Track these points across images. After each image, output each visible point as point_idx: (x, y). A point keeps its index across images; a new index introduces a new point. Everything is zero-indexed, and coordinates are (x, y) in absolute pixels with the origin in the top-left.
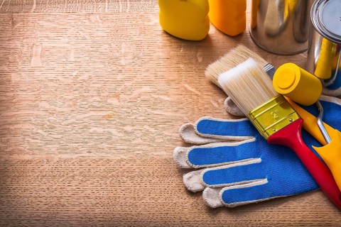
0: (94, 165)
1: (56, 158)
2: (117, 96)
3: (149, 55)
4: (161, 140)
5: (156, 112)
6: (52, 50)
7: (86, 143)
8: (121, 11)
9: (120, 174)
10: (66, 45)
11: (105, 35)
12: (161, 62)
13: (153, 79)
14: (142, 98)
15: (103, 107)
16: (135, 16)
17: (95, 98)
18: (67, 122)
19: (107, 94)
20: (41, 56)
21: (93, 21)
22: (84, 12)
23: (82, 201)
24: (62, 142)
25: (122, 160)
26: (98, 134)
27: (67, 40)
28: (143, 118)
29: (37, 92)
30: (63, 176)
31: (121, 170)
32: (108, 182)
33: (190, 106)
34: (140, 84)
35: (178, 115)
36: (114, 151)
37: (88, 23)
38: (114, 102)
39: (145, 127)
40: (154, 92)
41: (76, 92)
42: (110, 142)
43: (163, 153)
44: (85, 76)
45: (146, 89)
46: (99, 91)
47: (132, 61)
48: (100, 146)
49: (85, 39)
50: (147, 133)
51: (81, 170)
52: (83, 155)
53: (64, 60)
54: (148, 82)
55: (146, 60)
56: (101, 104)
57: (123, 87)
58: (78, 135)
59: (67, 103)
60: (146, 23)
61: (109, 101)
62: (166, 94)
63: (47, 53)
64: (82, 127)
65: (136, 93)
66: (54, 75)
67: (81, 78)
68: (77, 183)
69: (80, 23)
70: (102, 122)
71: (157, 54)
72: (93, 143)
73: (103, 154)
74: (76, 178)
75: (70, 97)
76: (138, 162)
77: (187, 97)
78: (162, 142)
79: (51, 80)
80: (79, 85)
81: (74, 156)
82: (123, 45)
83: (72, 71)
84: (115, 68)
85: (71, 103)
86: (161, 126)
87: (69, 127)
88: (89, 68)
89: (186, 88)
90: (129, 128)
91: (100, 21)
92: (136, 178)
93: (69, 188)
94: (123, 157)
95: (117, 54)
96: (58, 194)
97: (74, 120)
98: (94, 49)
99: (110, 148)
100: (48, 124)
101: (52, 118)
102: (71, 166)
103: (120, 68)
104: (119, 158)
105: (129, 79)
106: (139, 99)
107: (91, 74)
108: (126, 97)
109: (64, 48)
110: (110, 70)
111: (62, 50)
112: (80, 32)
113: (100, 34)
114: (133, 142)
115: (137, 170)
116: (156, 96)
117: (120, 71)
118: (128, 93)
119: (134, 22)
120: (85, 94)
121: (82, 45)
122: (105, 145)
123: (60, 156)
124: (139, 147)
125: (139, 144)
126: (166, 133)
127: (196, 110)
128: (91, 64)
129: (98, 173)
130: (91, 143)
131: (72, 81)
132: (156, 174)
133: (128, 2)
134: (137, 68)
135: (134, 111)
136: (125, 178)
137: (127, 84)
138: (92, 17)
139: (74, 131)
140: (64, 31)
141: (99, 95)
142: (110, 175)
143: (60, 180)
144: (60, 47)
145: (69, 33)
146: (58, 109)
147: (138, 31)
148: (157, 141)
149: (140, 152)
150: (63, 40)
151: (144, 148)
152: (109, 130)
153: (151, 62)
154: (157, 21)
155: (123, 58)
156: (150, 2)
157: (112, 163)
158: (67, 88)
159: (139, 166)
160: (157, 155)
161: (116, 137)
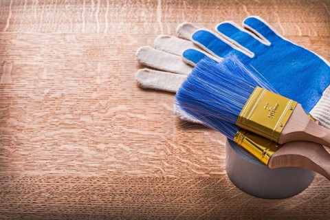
0: (63, 182)
1: (23, 174)
3: (126, 74)
4: (136, 159)
5: (131, 130)
6: (24, 68)
7: (56, 160)
8: (98, 32)
9: (90, 192)
10: (38, 63)
11: (81, 54)
13: (129, 98)
14: (118, 116)
15: (75, 124)
16: (113, 37)
17: (67, 116)
18: (35, 139)
19: (79, 112)
20: (12, 74)
21: (69, 41)
22: (59, 32)
24: (29, 159)
25: (93, 178)
26: (69, 152)
27: (40, 58)
28: (118, 136)
29: (5, 109)
30: (29, 192)
31: (92, 187)
32: (77, 199)
33: (168, 125)
34: (115, 103)
35: (155, 133)
36: (85, 169)
37: (63, 43)
38: (88, 120)
39: (120, 145)
40: (130, 111)
41: (47, 109)
42: (80, 159)
43: (139, 172)
44: (58, 94)
45: (122, 107)
46: (72, 109)
47: (108, 80)
48: (71, 163)
49: (59, 58)
50: (121, 151)
51: (49, 187)
52: (51, 172)
53: (36, 78)
54: (125, 101)
55: (123, 80)
56: (73, 122)
57: (97, 105)
58: (47, 152)
59: (38, 120)
61: (82, 119)
62: (144, 113)
63: (18, 71)
64: (51, 144)
65: (111, 111)
66: (24, 92)
67: (52, 96)
68: (43, 200)
69: (55, 42)
70: (73, 139)
72: (63, 160)
73: (73, 172)
74: (43, 194)
75: (39, 114)
76: (110, 180)
77: (165, 116)
78: (137, 161)
79: (21, 97)
80: (51, 102)
81: (41, 173)
82: (99, 65)
83: (44, 88)
84: (90, 87)
85: (41, 120)
86: (137, 144)
87: (38, 143)
88: (63, 86)
89: (164, 108)
90: (102, 146)
91: (76, 41)
92: (107, 196)
93: (34, 205)
94: (94, 174)
95: (93, 73)
96: (22, 211)
97: (43, 137)
98: (68, 68)
99: (81, 166)
100: (16, 140)
101: (20, 135)
102: (38, 183)
103: (95, 86)
104: (90, 176)
105: (104, 98)
106: (114, 118)
107: (64, 92)
108: (100, 114)
109: (36, 66)
110: (84, 88)
111: (34, 68)
112: (55, 51)
113: (75, 53)
114: (105, 160)
115: (109, 188)
116: (132, 115)
117: (95, 90)
118: (103, 111)
119: (112, 43)
120: (57, 112)
122: (75, 163)
123: (26, 172)
124: (112, 165)
125: (112, 162)
126: (142, 151)
128: (64, 82)
129: (67, 191)
130: (61, 160)
131: (43, 98)
132: (129, 193)
133: (107, 24)
134: (113, 87)
135: (108, 129)
136: (95, 196)
137: (101, 102)
138: (68, 37)
139: (43, 148)
140: (37, 49)
141: (71, 113)
142: (79, 192)
143: (25, 197)
144: (32, 65)
145: (42, 51)
146: (27, 126)
147: (116, 51)
148: (131, 159)
149: (113, 170)
150: (35, 58)
151: (118, 166)
152: (81, 147)
153: (128, 82)
154: (136, 42)
155: (98, 77)
156: (130, 24)
157: (83, 181)
158: (38, 105)
159: (111, 185)
160: (131, 173)
161: (88, 155)
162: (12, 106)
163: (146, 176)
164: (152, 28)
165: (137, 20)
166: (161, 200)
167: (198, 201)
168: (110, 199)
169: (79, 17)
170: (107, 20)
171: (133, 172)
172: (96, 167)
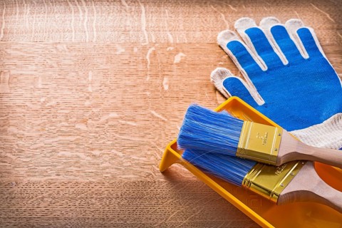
0: (64, 187)
1: (25, 181)
2: (85, 122)
3: (116, 83)
4: (129, 164)
5: (123, 137)
6: (19, 78)
7: (55, 166)
8: (87, 41)
9: (89, 196)
10: (33, 73)
11: (72, 63)
12: (128, 89)
13: (120, 105)
14: (110, 123)
15: (71, 132)
16: (101, 45)
17: (63, 123)
18: (35, 146)
19: (74, 119)
20: (9, 83)
21: (60, 50)
22: (51, 41)
23: (51, 222)
24: (30, 165)
25: (91, 183)
26: (67, 158)
27: (34, 68)
28: (111, 142)
29: (5, 118)
30: (32, 198)
31: (90, 192)
32: (77, 203)
33: (157, 131)
34: (107, 111)
35: (145, 140)
36: (83, 174)
37: (55, 52)
38: (82, 127)
39: (113, 151)
40: (121, 118)
41: (45, 117)
42: (78, 165)
43: (132, 176)
44: (53, 103)
45: (114, 115)
46: (67, 117)
47: (99, 88)
48: (69, 169)
49: (52, 67)
50: (115, 157)
51: (50, 192)
52: (52, 178)
53: (32, 87)
54: (116, 109)
55: (113, 88)
56: (69, 129)
57: (90, 113)
58: (46, 159)
59: (36, 128)
60: (112, 52)
61: (78, 126)
62: (134, 120)
63: (15, 80)
64: (50, 151)
65: (103, 119)
66: (22, 101)
67: (48, 104)
68: (46, 204)
69: (47, 52)
70: (70, 146)
71: (124, 82)
72: (62, 166)
73: (72, 177)
74: (45, 199)
75: (38, 122)
76: (107, 184)
77: (153, 123)
78: (130, 166)
79: (19, 106)
80: (48, 111)
81: (43, 179)
82: (90, 73)
83: (40, 97)
84: (82, 95)
85: (39, 128)
86: (129, 150)
87: (38, 151)
88: (57, 95)
89: (152, 115)
90: (97, 153)
91: (67, 50)
92: (105, 200)
93: (38, 210)
94: (91, 179)
95: (85, 82)
96: (27, 216)
97: (42, 144)
98: (62, 77)
99: (78, 171)
100: (17, 148)
101: (20, 142)
102: (40, 188)
103: (88, 95)
104: (88, 181)
105: (97, 106)
106: (107, 125)
107: (58, 100)
108: (93, 122)
109: (32, 75)
110: (77, 97)
111: (30, 77)
112: (48, 61)
113: (67, 62)
114: (101, 166)
115: (106, 192)
116: (124, 122)
117: (88, 98)
118: (96, 119)
119: (101, 52)
120: (54, 120)
121: (50, 73)
122: (74, 169)
123: (28, 178)
124: (107, 170)
125: (107, 168)
126: (134, 157)
127: (163, 135)
128: (58, 91)
129: (67, 195)
130: (60, 167)
131: (40, 107)
132: (124, 196)
133: (95, 33)
134: (104, 95)
135: (102, 136)
136: (93, 200)
137: (94, 110)
138: (59, 46)
139: (42, 155)
140: (31, 59)
141: (67, 120)
142: (79, 197)
143: (29, 202)
144: (28, 75)
145: (36, 61)
146: (26, 134)
147: (105, 60)
148: (125, 164)
149: (109, 175)
150: (30, 67)
151: (113, 171)
152: (78, 154)
153: (118, 89)
154: (123, 50)
155: (90, 85)
156: (116, 33)
157: (81, 185)
158: (35, 113)
159: (108, 189)
160: (125, 178)
161: (85, 161)
162: (11, 115)
163: (139, 180)
164: (138, 37)
165: (123, 29)
166: (153, 203)
167: (187, 203)
168: (108, 203)
169: (68, 26)
170: (95, 29)
171: (127, 176)
172: (92, 172)
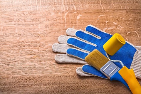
0: (29, 79)
1: (11, 76)
3: (51, 29)
5: (55, 55)
6: (8, 28)
7: (24, 69)
9: (40, 83)
10: (14, 25)
11: (31, 20)
12: (56, 32)
13: (53, 40)
14: (49, 49)
15: (31, 53)
16: (44, 12)
17: (27, 49)
18: (15, 60)
19: (33, 47)
20: (3, 31)
21: (26, 15)
22: (21, 10)
24: (13, 69)
25: (41, 77)
26: (30, 65)
27: (14, 23)
28: (49, 58)
29: (2, 47)
30: (15, 85)
31: (40, 81)
32: (35, 87)
34: (47, 43)
36: (37, 73)
37: (23, 15)
38: (36, 51)
39: (50, 62)
41: (19, 47)
42: (35, 69)
43: (59, 73)
44: (23, 39)
45: (50, 45)
46: (29, 46)
47: (43, 32)
48: (31, 71)
49: (22, 22)
50: (51, 65)
51: (23, 82)
52: (23, 75)
53: (13, 32)
54: (51, 42)
55: (49, 32)
56: (30, 52)
57: (40, 44)
58: (20, 66)
59: (15, 52)
60: (49, 15)
61: (34, 50)
63: (6, 29)
64: (22, 62)
65: (45, 47)
66: (9, 39)
67: (21, 40)
68: (21, 88)
69: (20, 15)
70: (31, 60)
71: (54, 29)
72: (28, 69)
73: (32, 74)
74: (21, 85)
75: (16, 49)
76: (48, 77)
78: (58, 69)
79: (8, 41)
80: (20, 43)
81: (19, 76)
82: (39, 25)
83: (17, 37)
84: (36, 36)
85: (17, 51)
87: (16, 62)
88: (25, 36)
90: (43, 63)
91: (28, 14)
92: (47, 85)
93: (17, 90)
94: (41, 75)
95: (37, 29)
96: (13, 93)
97: (18, 59)
98: (26, 27)
99: (35, 72)
100: (7, 61)
101: (9, 59)
102: (18, 80)
103: (38, 35)
104: (39, 76)
105: (42, 40)
106: (47, 49)
107: (25, 38)
108: (41, 48)
109: (13, 26)
110: (34, 36)
111: (12, 28)
112: (20, 20)
113: (29, 20)
114: (45, 69)
115: (48, 81)
117: (38, 37)
118: (42, 46)
119: (44, 15)
120: (23, 48)
121: (21, 25)
122: (33, 70)
123: (13, 75)
124: (48, 71)
125: (48, 70)
128: (25, 34)
129: (30, 83)
130: (27, 70)
131: (17, 42)
132: (56, 83)
133: (41, 6)
134: (46, 35)
135: (45, 55)
136: (42, 85)
137: (41, 42)
138: (25, 13)
139: (19, 64)
140: (13, 19)
141: (29, 48)
142: (35, 84)
143: (13, 87)
144: (11, 26)
145: (15, 20)
146: (11, 54)
147: (46, 19)
148: (56, 68)
149: (49, 73)
150: (12, 23)
151: (50, 71)
152: (35, 63)
153: (52, 32)
154: (54, 14)
155: (39, 31)
156: (50, 6)
157: (36, 78)
158: (15, 45)
159: (48, 80)
160: (56, 74)
161: (38, 67)
162: (4, 46)
163: (62, 75)
164: (60, 7)
165: (54, 4)
166: (69, 86)
167: (84, 86)
168: (48, 86)
169: (29, 3)
170: (41, 4)
171: (57, 74)
172: (41, 72)
